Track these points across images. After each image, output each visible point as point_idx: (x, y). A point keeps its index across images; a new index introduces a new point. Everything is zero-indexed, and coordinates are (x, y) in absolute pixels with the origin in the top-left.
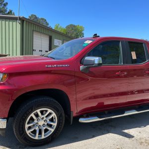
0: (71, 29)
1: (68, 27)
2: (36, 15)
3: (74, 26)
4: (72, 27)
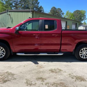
0: (77, 13)
1: (75, 12)
2: (55, 7)
3: (79, 11)
4: (78, 12)
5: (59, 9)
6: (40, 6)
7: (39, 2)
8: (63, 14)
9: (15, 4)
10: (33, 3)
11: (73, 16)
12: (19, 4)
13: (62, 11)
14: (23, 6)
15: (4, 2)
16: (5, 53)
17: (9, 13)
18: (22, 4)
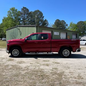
0: (80, 24)
5: (62, 21)
6: (45, 20)
7: (44, 17)
8: (67, 25)
9: (23, 18)
10: (38, 17)
11: (77, 27)
12: (26, 18)
13: (65, 23)
14: (29, 20)
15: (14, 18)
16: (19, 53)
17: (18, 28)
18: (29, 18)
